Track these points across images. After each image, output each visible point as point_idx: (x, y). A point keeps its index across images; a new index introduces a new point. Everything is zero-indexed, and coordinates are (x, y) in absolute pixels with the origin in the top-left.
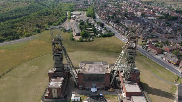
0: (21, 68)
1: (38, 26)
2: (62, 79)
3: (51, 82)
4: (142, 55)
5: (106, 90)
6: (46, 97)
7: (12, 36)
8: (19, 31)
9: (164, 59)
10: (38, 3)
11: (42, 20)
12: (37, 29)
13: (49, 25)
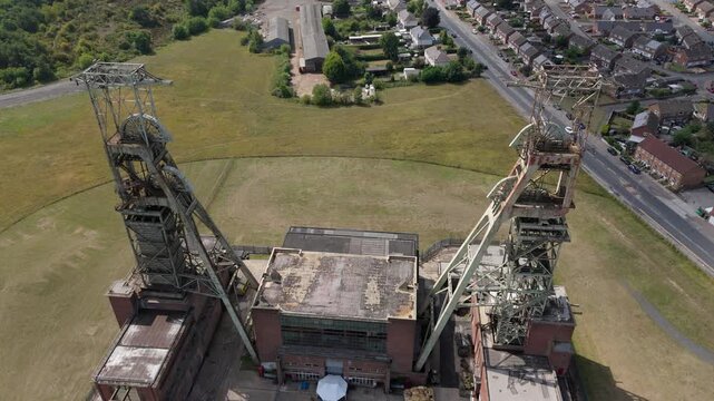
0: (26, 237)
1: (141, 18)
2: (175, 329)
3: (119, 344)
4: (603, 193)
5: (393, 391)
7: (22, 69)
8: (56, 46)
12: (138, 31)
13: (194, 13)
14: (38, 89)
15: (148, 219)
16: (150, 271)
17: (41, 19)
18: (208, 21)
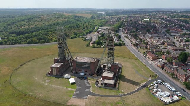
0: (42, 59)
2: (62, 64)
3: (54, 64)
4: (138, 60)
5: (91, 76)
6: (49, 74)
7: (44, 40)
8: (50, 38)
9: (155, 63)
10: (75, 19)
11: (70, 31)
13: (75, 35)
14: (46, 43)
15: (61, 47)
16: (60, 56)
17: (48, 34)
18: (77, 36)
